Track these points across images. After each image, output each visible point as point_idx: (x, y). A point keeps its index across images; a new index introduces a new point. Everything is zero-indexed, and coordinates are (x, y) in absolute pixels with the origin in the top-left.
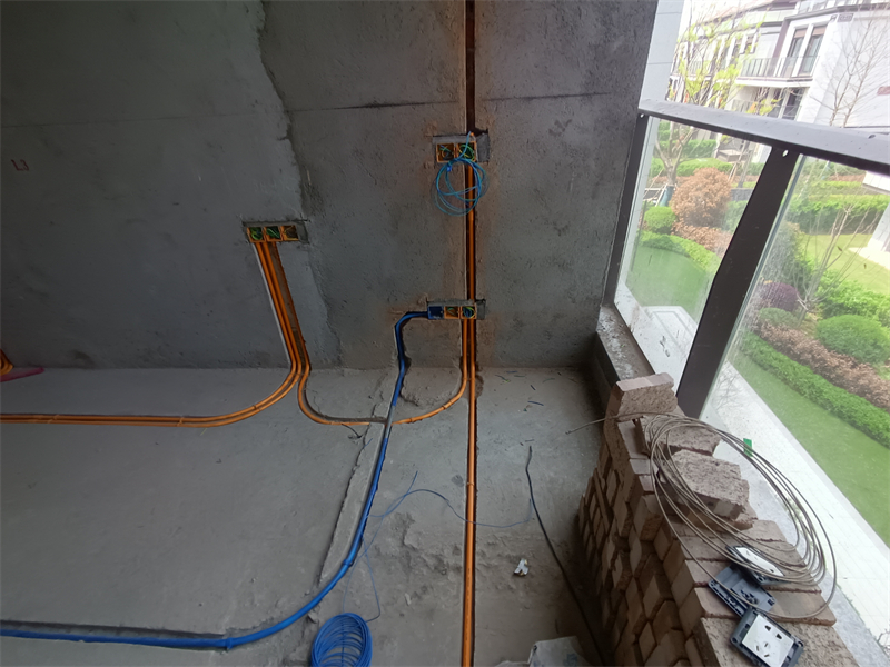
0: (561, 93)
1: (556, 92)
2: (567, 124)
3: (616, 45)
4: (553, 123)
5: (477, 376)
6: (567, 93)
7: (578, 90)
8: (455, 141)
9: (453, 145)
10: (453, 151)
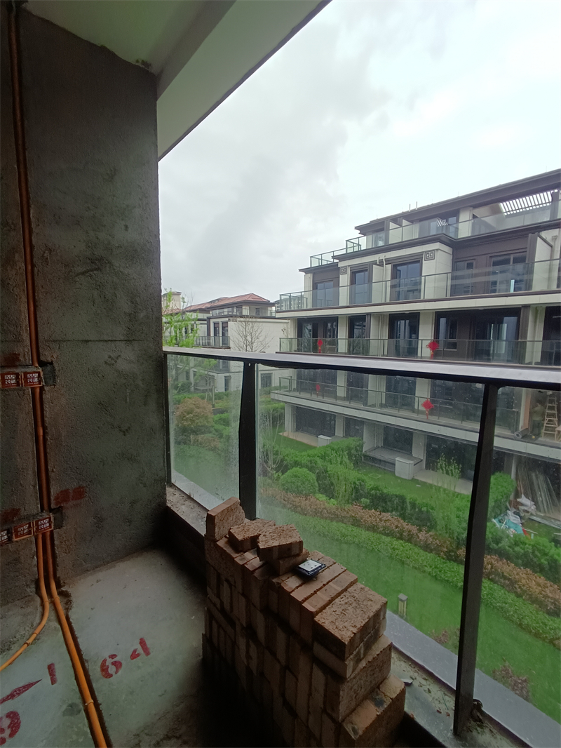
0: (110, 339)
1: (106, 338)
2: (117, 358)
3: (142, 315)
4: (107, 357)
5: (60, 593)
6: (114, 339)
7: (122, 338)
8: (20, 370)
9: (17, 375)
10: (17, 378)
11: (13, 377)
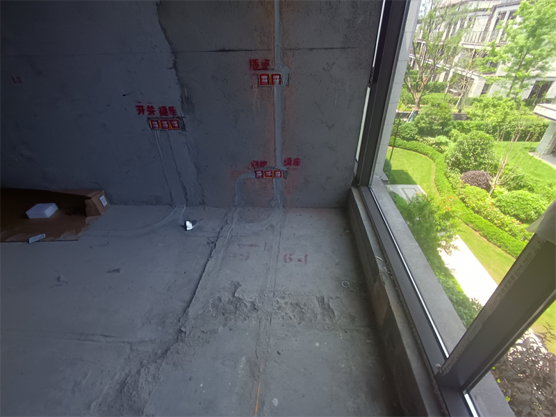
1: (327, 46)
2: (333, 65)
3: (360, 20)
4: (325, 64)
7: (339, 45)
8: (270, 73)
9: (268, 75)
10: (268, 78)
11: (266, 77)
